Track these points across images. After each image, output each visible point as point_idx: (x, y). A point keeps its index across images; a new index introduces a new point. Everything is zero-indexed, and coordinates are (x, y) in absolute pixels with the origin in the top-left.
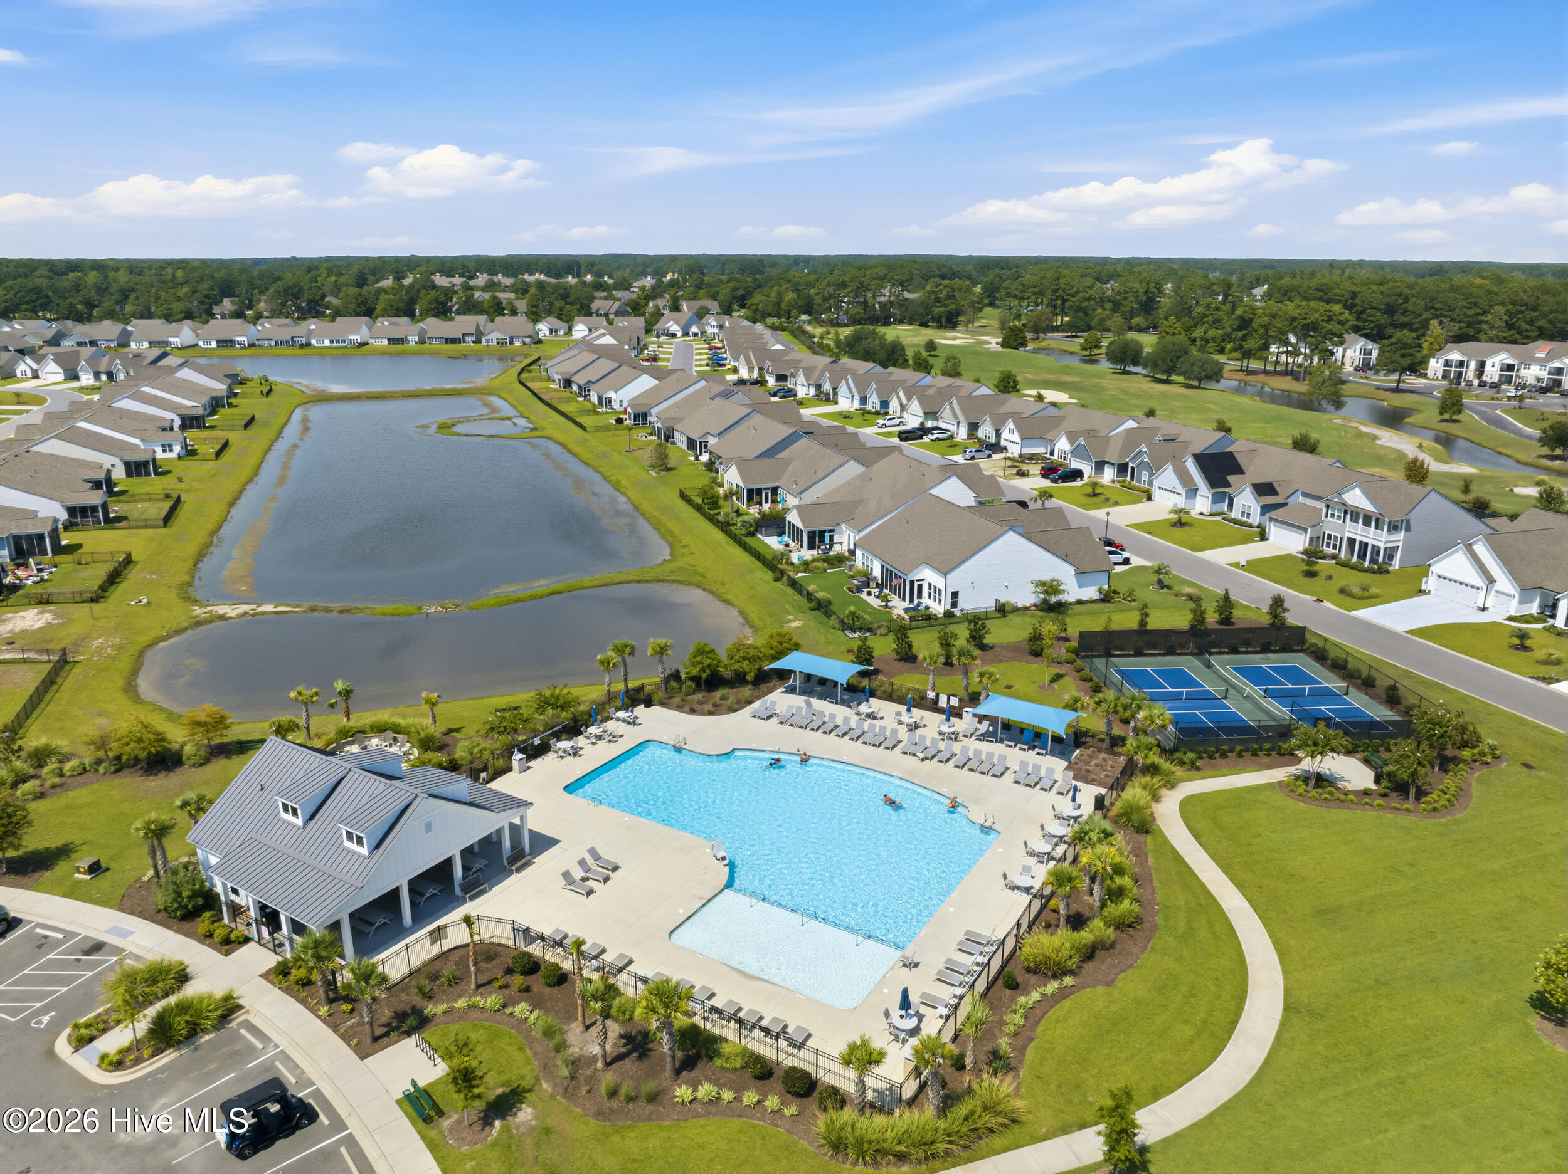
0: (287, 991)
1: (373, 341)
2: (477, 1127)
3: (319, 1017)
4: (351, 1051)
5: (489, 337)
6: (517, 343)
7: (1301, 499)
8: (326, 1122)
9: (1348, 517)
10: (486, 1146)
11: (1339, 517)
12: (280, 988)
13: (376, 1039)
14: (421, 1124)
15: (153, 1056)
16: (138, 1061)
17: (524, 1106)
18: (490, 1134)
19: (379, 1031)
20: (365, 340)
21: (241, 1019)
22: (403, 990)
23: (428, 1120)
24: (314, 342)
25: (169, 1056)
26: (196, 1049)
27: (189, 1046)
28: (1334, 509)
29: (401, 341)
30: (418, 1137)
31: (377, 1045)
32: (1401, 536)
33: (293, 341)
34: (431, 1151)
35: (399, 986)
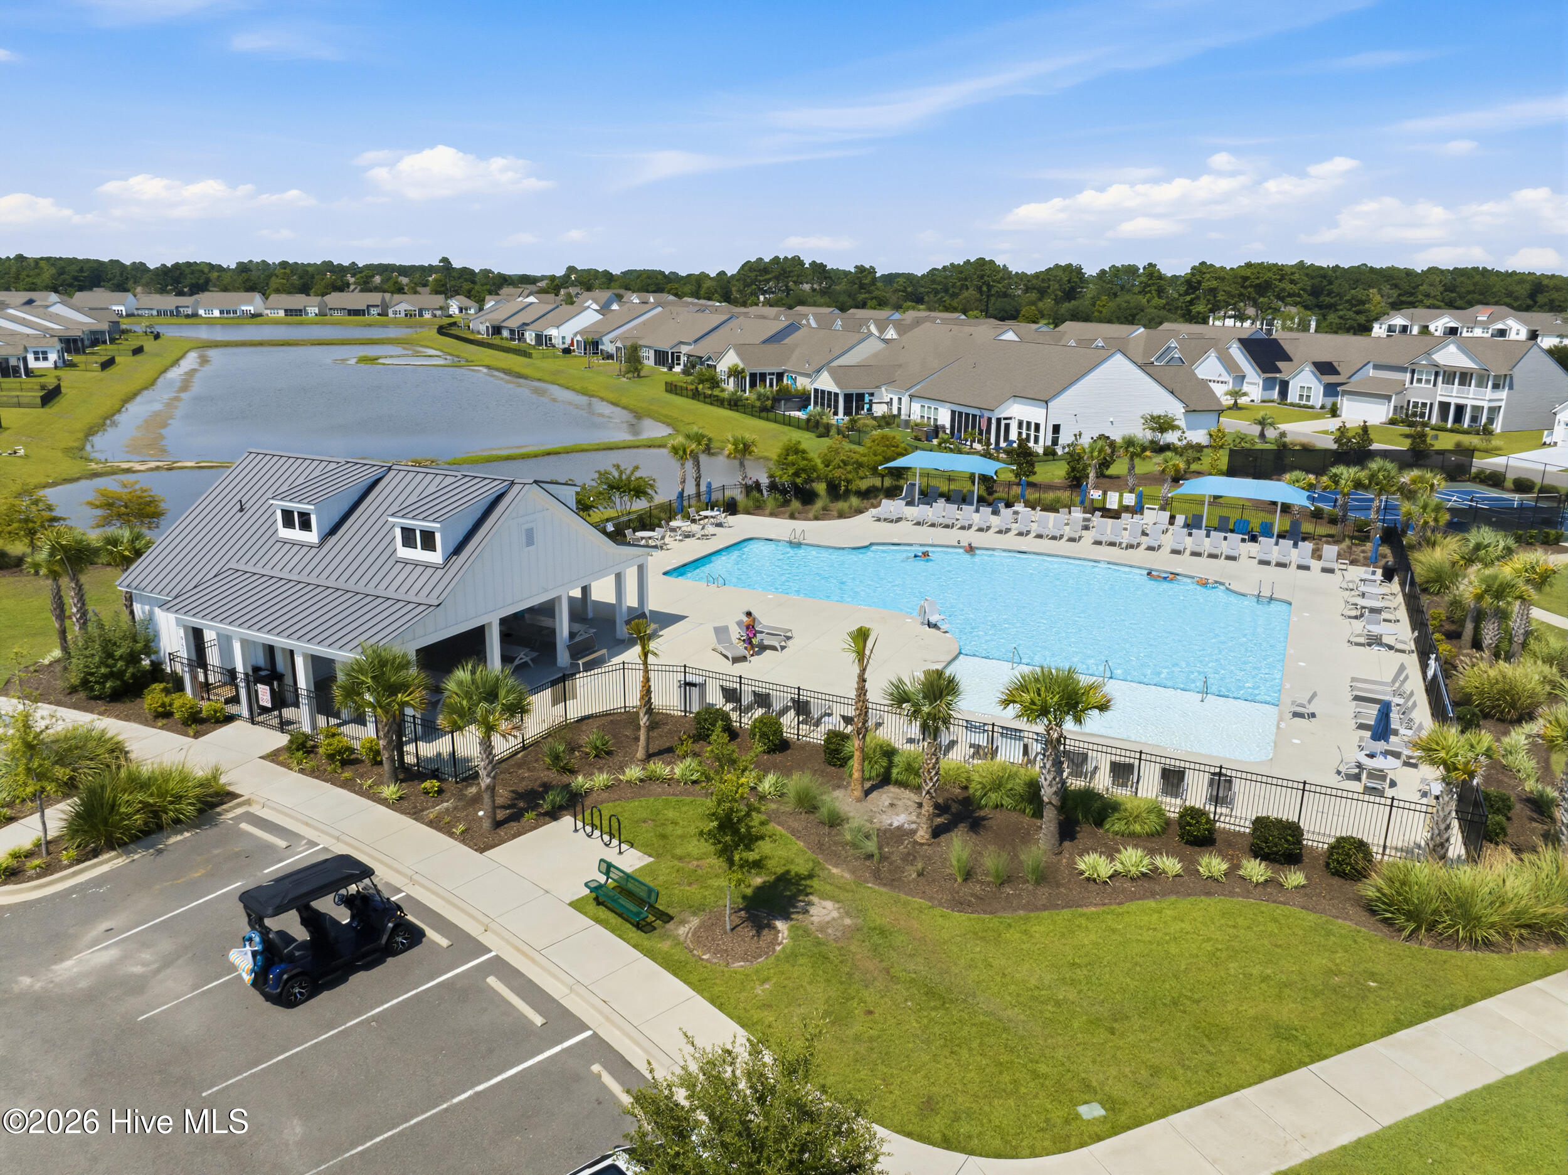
0: (315, 773)
1: (268, 312)
2: (748, 932)
3: (384, 802)
4: (456, 843)
5: (397, 308)
6: (427, 316)
7: (1372, 373)
8: (444, 942)
9: (1440, 379)
10: (778, 959)
11: (1428, 381)
12: (302, 771)
13: (498, 824)
14: (634, 933)
15: (79, 861)
16: (48, 869)
17: (814, 899)
18: (774, 942)
19: (501, 815)
20: (258, 312)
21: (239, 811)
22: (520, 765)
23: (643, 926)
24: (201, 312)
25: (109, 863)
26: (160, 851)
27: (147, 848)
28: (1421, 372)
29: (299, 312)
30: (637, 954)
31: (502, 832)
32: (1503, 394)
33: (178, 312)
34: (675, 974)
35: (512, 762)
